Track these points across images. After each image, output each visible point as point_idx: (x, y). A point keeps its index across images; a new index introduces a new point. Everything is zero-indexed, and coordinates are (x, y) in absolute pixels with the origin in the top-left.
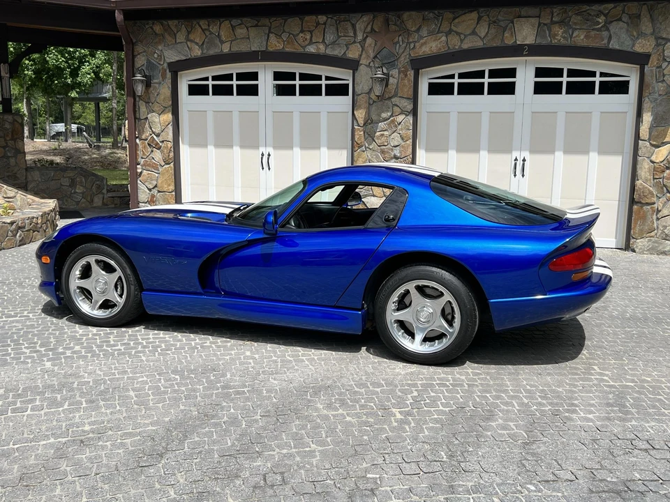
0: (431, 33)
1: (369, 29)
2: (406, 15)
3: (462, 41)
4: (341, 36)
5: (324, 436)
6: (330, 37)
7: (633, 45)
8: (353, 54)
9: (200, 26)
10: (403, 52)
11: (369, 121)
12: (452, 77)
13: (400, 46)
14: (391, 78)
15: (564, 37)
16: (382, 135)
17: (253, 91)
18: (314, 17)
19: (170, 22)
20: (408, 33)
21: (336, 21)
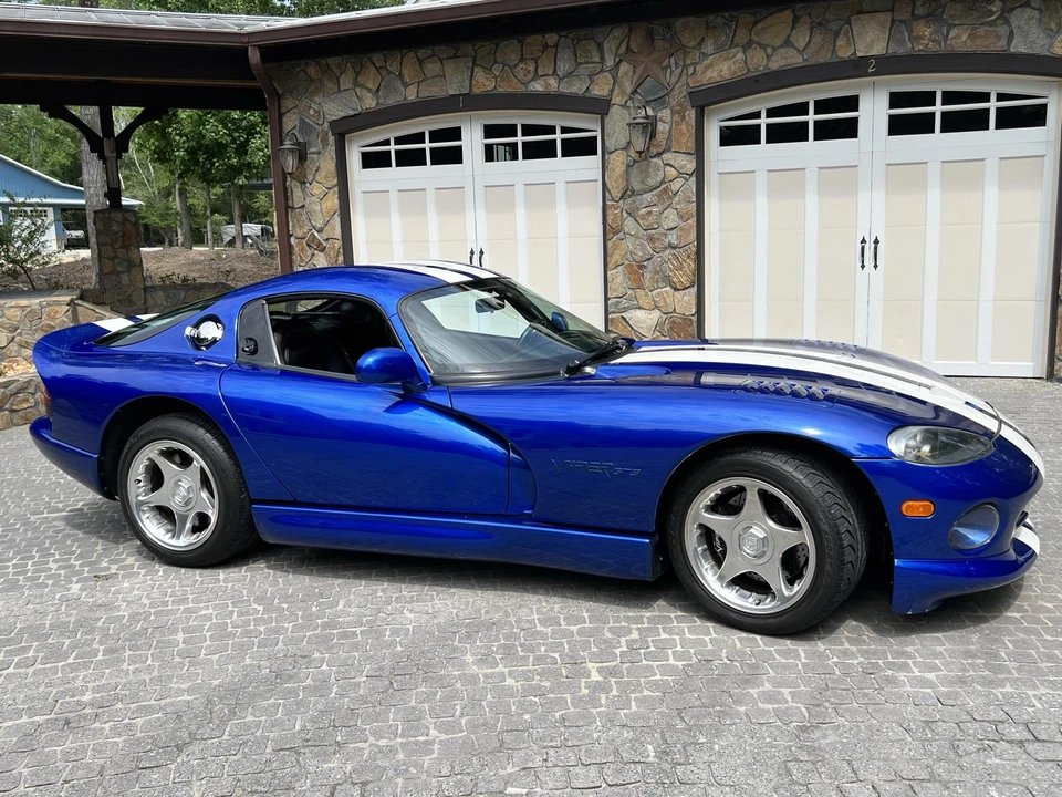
0: (720, 49)
1: (623, 49)
2: (679, 23)
3: (768, 57)
4: (581, 63)
5: (458, 713)
6: (563, 68)
7: (1051, 46)
8: (600, 90)
9: (373, 63)
10: (677, 82)
11: (629, 192)
12: (757, 115)
13: (672, 72)
14: (659, 123)
15: (934, 41)
16: (650, 213)
17: (454, 156)
18: (540, 37)
19: (330, 60)
20: (683, 49)
21: (573, 40)
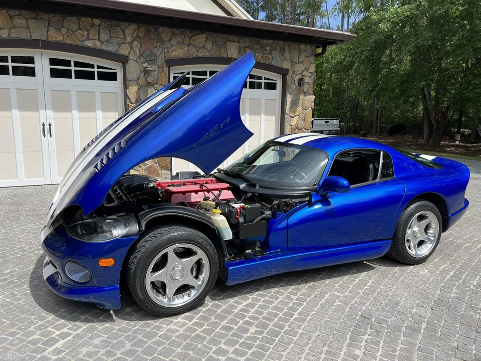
0: (178, 43)
1: (135, 35)
2: (161, 29)
3: (197, 51)
4: (113, 37)
6: (104, 37)
7: (282, 64)
8: (124, 50)
10: (160, 54)
11: (139, 100)
13: (158, 50)
18: (90, 19)
20: (163, 41)
21: (108, 25)
